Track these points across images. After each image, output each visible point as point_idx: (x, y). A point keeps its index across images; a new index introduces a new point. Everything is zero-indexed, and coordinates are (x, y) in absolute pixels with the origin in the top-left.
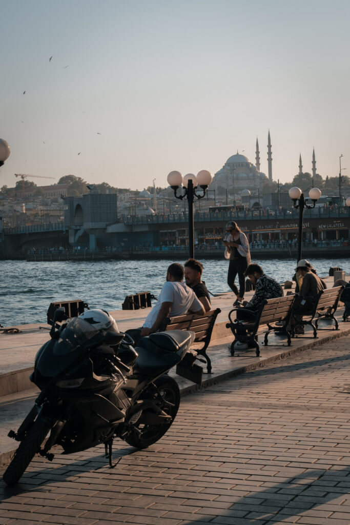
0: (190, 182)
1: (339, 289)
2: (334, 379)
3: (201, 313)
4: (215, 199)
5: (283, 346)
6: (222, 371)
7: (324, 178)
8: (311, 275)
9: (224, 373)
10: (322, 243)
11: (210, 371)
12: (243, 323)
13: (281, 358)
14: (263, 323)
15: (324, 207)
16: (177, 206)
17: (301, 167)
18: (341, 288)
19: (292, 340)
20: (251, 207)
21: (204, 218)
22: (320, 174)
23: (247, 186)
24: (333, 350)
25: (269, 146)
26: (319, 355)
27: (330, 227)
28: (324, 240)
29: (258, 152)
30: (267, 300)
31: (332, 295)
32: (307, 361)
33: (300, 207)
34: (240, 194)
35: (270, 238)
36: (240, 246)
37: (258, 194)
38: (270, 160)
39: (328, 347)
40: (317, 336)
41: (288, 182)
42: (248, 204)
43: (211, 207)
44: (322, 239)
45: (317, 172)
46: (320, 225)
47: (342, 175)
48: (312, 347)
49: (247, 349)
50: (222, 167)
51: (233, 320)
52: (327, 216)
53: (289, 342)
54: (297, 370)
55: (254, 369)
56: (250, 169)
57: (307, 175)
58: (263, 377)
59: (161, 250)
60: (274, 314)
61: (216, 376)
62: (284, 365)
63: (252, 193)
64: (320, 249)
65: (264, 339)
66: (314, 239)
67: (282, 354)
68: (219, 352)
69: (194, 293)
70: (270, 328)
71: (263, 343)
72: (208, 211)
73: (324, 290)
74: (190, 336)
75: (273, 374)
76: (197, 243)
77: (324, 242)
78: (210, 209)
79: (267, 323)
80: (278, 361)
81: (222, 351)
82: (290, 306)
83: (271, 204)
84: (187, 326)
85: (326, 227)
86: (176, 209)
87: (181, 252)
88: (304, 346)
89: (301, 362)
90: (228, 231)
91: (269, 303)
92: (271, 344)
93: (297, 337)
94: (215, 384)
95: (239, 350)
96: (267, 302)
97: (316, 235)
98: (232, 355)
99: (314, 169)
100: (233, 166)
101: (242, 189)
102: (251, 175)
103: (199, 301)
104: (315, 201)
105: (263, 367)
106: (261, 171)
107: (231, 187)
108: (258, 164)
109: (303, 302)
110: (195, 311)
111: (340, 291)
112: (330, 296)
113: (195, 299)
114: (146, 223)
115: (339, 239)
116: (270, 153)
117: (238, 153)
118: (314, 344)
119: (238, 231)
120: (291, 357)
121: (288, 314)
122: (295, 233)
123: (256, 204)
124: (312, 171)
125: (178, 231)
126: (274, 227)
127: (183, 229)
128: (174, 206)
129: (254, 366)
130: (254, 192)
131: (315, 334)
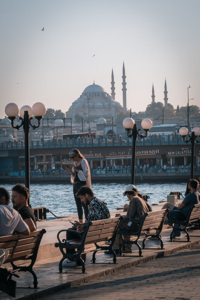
0: (26, 113)
1: (164, 212)
2: (148, 292)
3: (26, 233)
4: (71, 127)
5: (109, 263)
6: (48, 286)
7: (175, 108)
8: (137, 198)
9: (49, 288)
10: (171, 169)
11: (37, 286)
12: (71, 243)
13: (105, 275)
14: (90, 242)
15: (172, 135)
16: (37, 133)
17: (153, 96)
18: (166, 211)
19: (117, 258)
20: (105, 134)
21: (61, 145)
22: (171, 104)
23: (103, 114)
24: (155, 267)
25: (124, 77)
26: (140, 272)
27: (179, 154)
28: (173, 166)
29: (113, 83)
30: (92, 222)
31: (156, 217)
32: (129, 277)
33: (133, 137)
34: (96, 122)
35: (122, 164)
36: (80, 171)
37: (112, 122)
38: (124, 90)
39: (151, 265)
40: (142, 254)
41: (141, 111)
42: (103, 131)
43: (65, 134)
44: (171, 165)
45: (168, 102)
46: (170, 152)
47: (189, 105)
48: (136, 264)
49: (76, 266)
50: (79, 97)
51: (61, 240)
52: (176, 144)
53: (115, 260)
54: (117, 285)
55: (79, 284)
56: (106, 98)
57: (159, 104)
58: (85, 292)
59: (20, 175)
60: (99, 235)
61: (41, 290)
62: (107, 281)
63: (107, 121)
64: (169, 175)
65: (92, 258)
66: (163, 165)
67: (106, 271)
68: (50, 269)
69: (20, 215)
70: (98, 247)
71: (91, 261)
72: (62, 138)
73: (148, 213)
74: (4, 254)
75: (95, 288)
76: (54, 168)
77: (172, 168)
78: (64, 136)
79: (95, 242)
80: (102, 277)
81: (52, 268)
82: (116, 227)
83: (124, 132)
84: (14, 245)
85: (175, 154)
86: (35, 136)
87: (39, 177)
88: (128, 264)
89: (123, 278)
90: (71, 158)
91: (93, 224)
92: (98, 262)
93: (124, 256)
94: (40, 297)
95: (66, 267)
96: (92, 223)
97: (166, 161)
98: (61, 272)
99: (166, 99)
100: (90, 95)
101: (98, 118)
102: (107, 104)
103: (24, 222)
104: (147, 130)
105: (87, 282)
106: (116, 101)
107: (87, 116)
108: (113, 94)
109: (130, 224)
110: (20, 232)
111: (164, 213)
112: (154, 218)
113: (20, 220)
114: (6, 149)
115: (186, 165)
116: (124, 84)
117: (94, 84)
118: (138, 262)
119: (82, 158)
120: (115, 273)
121: (114, 234)
122: (145, 159)
123: (111, 132)
124: (164, 101)
125: (36, 157)
126: (126, 154)
127: (40, 155)
128: (34, 133)
129: (78, 282)
130: (109, 120)
131: (140, 253)
